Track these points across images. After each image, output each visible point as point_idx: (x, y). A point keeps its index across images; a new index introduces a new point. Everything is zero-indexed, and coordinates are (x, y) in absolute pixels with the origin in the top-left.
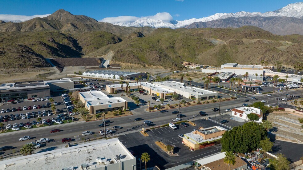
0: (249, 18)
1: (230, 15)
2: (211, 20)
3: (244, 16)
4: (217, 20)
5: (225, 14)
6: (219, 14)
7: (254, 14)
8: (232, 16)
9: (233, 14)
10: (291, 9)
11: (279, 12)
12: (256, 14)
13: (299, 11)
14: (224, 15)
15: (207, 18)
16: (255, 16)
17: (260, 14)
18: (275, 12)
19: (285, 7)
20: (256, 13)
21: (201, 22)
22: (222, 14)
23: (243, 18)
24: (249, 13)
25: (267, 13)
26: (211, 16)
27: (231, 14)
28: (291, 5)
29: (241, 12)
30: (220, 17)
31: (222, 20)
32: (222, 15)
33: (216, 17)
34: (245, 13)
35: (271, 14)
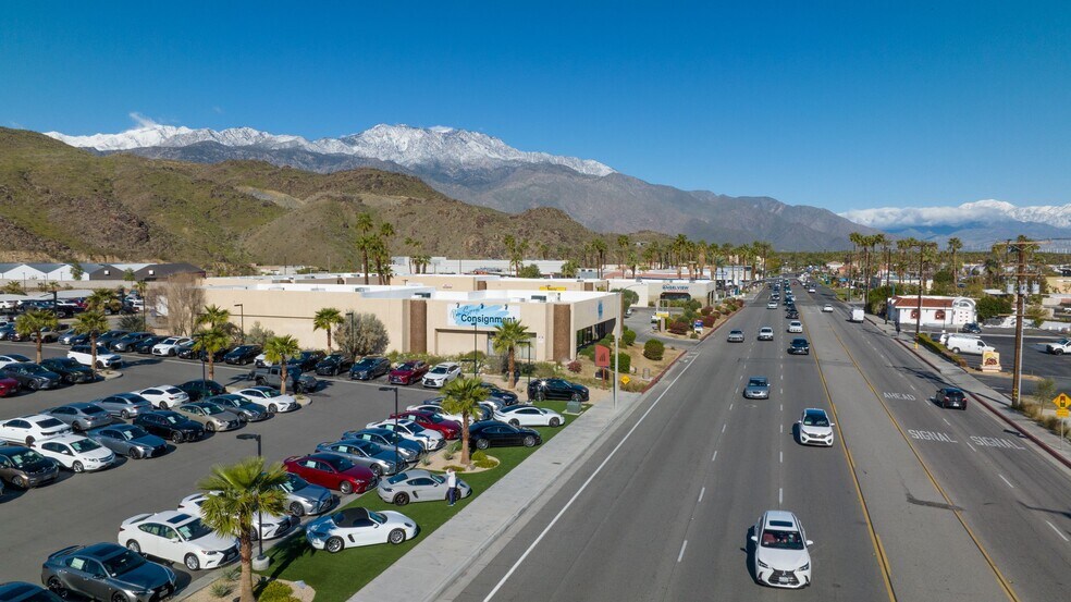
0: (269, 152)
1: (203, 135)
2: (131, 145)
3: (251, 143)
4: (155, 149)
5: (184, 130)
6: (160, 127)
7: (284, 140)
8: (211, 138)
9: (215, 133)
10: (385, 138)
11: (353, 143)
12: (291, 142)
13: (404, 148)
14: (182, 134)
15: (112, 136)
16: (288, 146)
17: (302, 141)
18: (344, 140)
19: (368, 132)
20: (291, 138)
21: (91, 150)
22: (174, 128)
23: (247, 148)
24: (267, 135)
25: (323, 141)
26: (130, 132)
27: (205, 130)
28: (383, 129)
29: (241, 130)
30: (164, 137)
31: (176, 149)
32: (171, 131)
33: (147, 135)
34: (256, 133)
35: (333, 147)
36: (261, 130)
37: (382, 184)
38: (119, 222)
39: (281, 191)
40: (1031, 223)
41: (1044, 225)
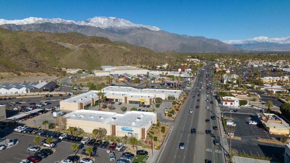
0: (65, 25)
1: (46, 20)
2: (25, 23)
3: (60, 22)
4: (33, 24)
5: (40, 19)
6: (33, 18)
7: (69, 21)
8: (48, 21)
9: (49, 19)
10: (97, 20)
11: (88, 22)
12: (71, 22)
13: (102, 23)
14: (40, 20)
15: (20, 20)
16: (70, 23)
17: (74, 22)
18: (86, 21)
19: (92, 19)
20: (71, 21)
21: (14, 25)
22: (37, 18)
23: (59, 24)
24: (64, 20)
25: (80, 22)
26: (25, 19)
27: (46, 19)
28: (96, 18)
29: (57, 19)
30: (35, 21)
31: (38, 24)
32: (37, 19)
33: (31, 20)
34: (61, 19)
35: (83, 23)
36: (62, 19)
37: (97, 40)
38: (30, 62)
39: (70, 43)
40: (272, 43)
41: (276, 43)
